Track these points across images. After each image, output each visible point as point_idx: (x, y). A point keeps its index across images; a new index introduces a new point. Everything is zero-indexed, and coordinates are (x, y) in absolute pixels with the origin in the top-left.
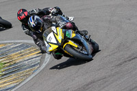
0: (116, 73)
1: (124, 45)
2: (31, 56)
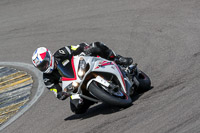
0: (142, 109)
1: (152, 69)
2: (17, 84)
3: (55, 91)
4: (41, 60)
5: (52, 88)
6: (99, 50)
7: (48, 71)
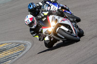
3: (37, 37)
4: (30, 21)
5: (36, 35)
6: (60, 13)
7: (33, 27)
